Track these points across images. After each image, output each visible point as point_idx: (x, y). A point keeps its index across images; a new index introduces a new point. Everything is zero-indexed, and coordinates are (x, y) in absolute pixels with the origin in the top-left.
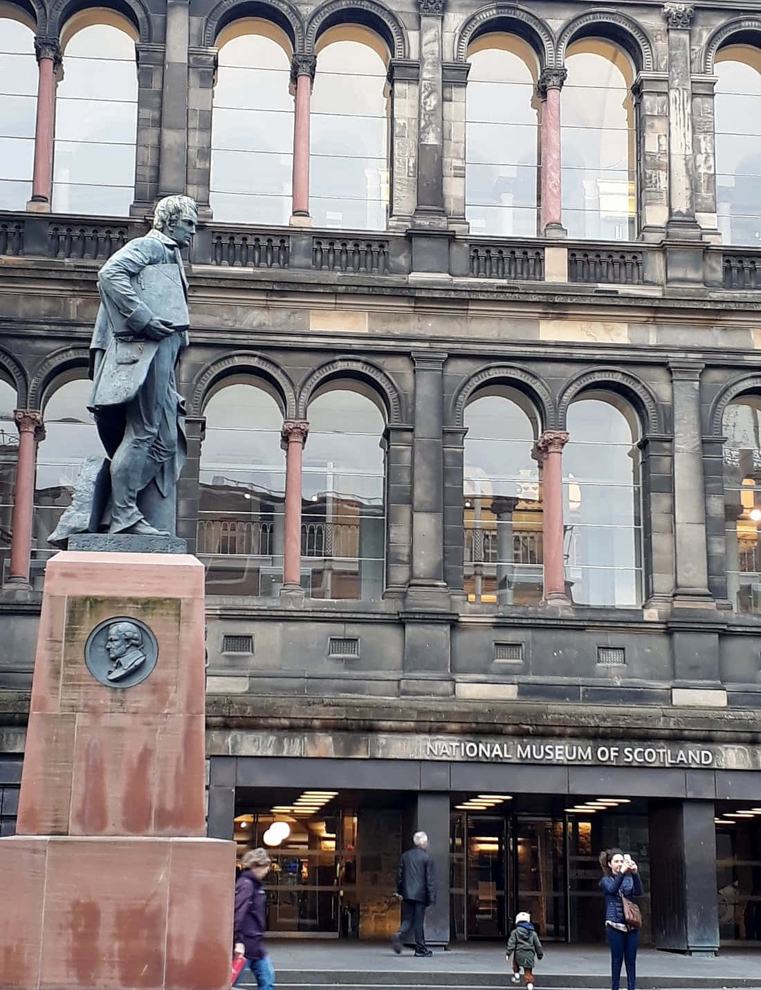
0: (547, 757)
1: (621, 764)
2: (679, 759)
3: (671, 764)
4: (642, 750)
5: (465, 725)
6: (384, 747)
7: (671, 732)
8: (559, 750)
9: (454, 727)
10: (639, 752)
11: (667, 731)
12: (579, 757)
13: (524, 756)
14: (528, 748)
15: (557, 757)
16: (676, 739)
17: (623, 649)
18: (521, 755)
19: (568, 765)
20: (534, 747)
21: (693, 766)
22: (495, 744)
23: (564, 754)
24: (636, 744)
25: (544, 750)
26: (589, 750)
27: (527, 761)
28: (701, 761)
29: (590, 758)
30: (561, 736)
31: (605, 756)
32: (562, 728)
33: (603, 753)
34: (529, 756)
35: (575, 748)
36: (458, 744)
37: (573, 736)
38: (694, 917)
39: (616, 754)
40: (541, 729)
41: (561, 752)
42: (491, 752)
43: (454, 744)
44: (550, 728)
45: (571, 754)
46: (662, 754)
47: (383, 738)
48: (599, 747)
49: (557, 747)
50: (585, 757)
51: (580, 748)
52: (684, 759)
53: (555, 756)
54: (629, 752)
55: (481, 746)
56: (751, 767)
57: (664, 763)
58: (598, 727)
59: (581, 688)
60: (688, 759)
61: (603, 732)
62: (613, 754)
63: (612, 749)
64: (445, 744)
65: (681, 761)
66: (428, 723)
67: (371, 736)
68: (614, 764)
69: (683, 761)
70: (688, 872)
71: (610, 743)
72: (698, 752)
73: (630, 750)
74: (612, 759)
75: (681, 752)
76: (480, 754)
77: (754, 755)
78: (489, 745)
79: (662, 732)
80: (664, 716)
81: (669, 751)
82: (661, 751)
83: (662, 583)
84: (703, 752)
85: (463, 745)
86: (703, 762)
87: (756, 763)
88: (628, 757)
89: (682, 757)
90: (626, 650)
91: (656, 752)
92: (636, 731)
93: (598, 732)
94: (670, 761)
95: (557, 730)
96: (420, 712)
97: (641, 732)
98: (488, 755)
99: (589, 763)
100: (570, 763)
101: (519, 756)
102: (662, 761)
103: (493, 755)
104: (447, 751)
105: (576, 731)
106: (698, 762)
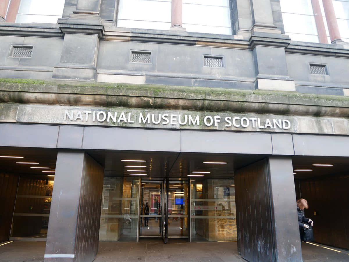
0: (164, 123)
1: (223, 129)
2: (267, 125)
3: (260, 128)
4: (239, 118)
5: (97, 97)
6: (29, 114)
7: (260, 105)
8: (174, 117)
9: (88, 99)
10: (236, 119)
11: (257, 104)
12: (190, 123)
13: (144, 121)
14: (148, 116)
15: (172, 123)
16: (263, 111)
17: (221, 58)
18: (142, 120)
19: (181, 130)
20: (153, 115)
21: (277, 131)
22: (121, 112)
23: (178, 121)
24: (234, 114)
25: (162, 118)
26: (197, 118)
27: (148, 126)
28: (283, 127)
29: (198, 124)
30: (176, 107)
31: (210, 123)
32: (176, 100)
33: (209, 120)
34: (149, 122)
35: (186, 116)
36: (90, 112)
37: (185, 108)
38: (283, 250)
39: (219, 121)
40: (159, 101)
41: (175, 119)
42: (118, 118)
43: (87, 112)
44: (166, 100)
45: (183, 120)
46: (253, 121)
47: (29, 108)
48: (205, 116)
49: (172, 116)
50: (194, 123)
51: (190, 117)
52: (270, 125)
53: (170, 122)
54: (228, 119)
55: (110, 114)
56: (317, 132)
57: (256, 128)
58: (204, 100)
59: (192, 80)
60: (273, 126)
61: (209, 104)
62: (216, 121)
63: (216, 117)
64: (80, 112)
65: (268, 127)
66: (67, 95)
67: (21, 106)
68: (217, 129)
69: (269, 127)
70: (276, 212)
71: (215, 113)
72: (280, 121)
73: (230, 118)
74: (216, 124)
75: (268, 120)
76: (108, 120)
77: (318, 123)
78: (116, 114)
79: (253, 105)
80: (254, 93)
81: (259, 119)
82: (253, 119)
83: (244, 23)
84: (284, 121)
85: (94, 112)
86: (284, 128)
87: (321, 128)
88: (229, 124)
89: (268, 124)
90: (223, 59)
91: (250, 120)
92: (235, 103)
93: (203, 104)
94: (260, 127)
95: (172, 102)
96: (60, 87)
97: (238, 105)
98: (115, 120)
99: (198, 128)
100: (182, 128)
101: (140, 122)
102: (254, 127)
103: (119, 121)
104: (81, 117)
105: (187, 103)
106: (281, 127)
